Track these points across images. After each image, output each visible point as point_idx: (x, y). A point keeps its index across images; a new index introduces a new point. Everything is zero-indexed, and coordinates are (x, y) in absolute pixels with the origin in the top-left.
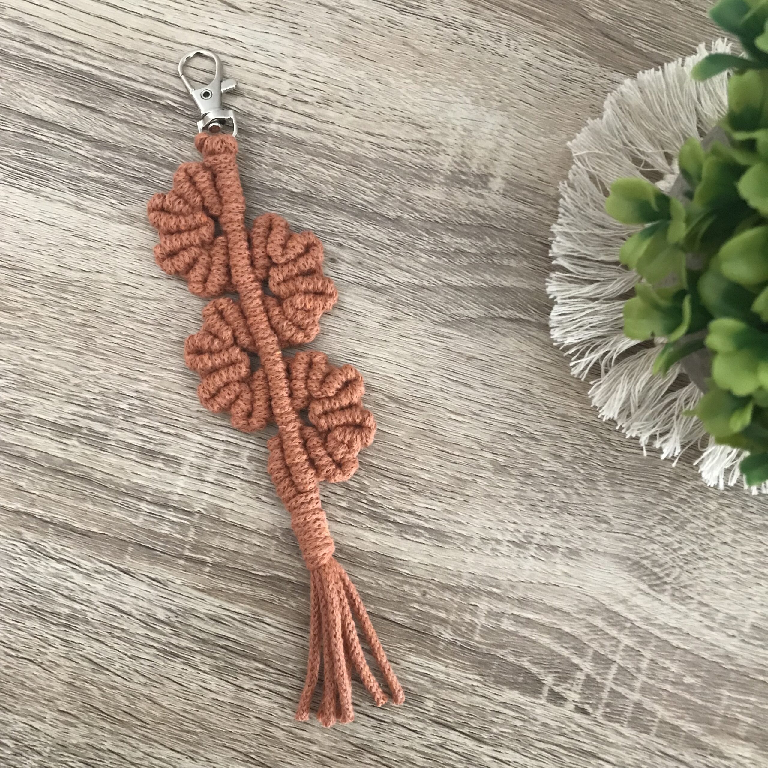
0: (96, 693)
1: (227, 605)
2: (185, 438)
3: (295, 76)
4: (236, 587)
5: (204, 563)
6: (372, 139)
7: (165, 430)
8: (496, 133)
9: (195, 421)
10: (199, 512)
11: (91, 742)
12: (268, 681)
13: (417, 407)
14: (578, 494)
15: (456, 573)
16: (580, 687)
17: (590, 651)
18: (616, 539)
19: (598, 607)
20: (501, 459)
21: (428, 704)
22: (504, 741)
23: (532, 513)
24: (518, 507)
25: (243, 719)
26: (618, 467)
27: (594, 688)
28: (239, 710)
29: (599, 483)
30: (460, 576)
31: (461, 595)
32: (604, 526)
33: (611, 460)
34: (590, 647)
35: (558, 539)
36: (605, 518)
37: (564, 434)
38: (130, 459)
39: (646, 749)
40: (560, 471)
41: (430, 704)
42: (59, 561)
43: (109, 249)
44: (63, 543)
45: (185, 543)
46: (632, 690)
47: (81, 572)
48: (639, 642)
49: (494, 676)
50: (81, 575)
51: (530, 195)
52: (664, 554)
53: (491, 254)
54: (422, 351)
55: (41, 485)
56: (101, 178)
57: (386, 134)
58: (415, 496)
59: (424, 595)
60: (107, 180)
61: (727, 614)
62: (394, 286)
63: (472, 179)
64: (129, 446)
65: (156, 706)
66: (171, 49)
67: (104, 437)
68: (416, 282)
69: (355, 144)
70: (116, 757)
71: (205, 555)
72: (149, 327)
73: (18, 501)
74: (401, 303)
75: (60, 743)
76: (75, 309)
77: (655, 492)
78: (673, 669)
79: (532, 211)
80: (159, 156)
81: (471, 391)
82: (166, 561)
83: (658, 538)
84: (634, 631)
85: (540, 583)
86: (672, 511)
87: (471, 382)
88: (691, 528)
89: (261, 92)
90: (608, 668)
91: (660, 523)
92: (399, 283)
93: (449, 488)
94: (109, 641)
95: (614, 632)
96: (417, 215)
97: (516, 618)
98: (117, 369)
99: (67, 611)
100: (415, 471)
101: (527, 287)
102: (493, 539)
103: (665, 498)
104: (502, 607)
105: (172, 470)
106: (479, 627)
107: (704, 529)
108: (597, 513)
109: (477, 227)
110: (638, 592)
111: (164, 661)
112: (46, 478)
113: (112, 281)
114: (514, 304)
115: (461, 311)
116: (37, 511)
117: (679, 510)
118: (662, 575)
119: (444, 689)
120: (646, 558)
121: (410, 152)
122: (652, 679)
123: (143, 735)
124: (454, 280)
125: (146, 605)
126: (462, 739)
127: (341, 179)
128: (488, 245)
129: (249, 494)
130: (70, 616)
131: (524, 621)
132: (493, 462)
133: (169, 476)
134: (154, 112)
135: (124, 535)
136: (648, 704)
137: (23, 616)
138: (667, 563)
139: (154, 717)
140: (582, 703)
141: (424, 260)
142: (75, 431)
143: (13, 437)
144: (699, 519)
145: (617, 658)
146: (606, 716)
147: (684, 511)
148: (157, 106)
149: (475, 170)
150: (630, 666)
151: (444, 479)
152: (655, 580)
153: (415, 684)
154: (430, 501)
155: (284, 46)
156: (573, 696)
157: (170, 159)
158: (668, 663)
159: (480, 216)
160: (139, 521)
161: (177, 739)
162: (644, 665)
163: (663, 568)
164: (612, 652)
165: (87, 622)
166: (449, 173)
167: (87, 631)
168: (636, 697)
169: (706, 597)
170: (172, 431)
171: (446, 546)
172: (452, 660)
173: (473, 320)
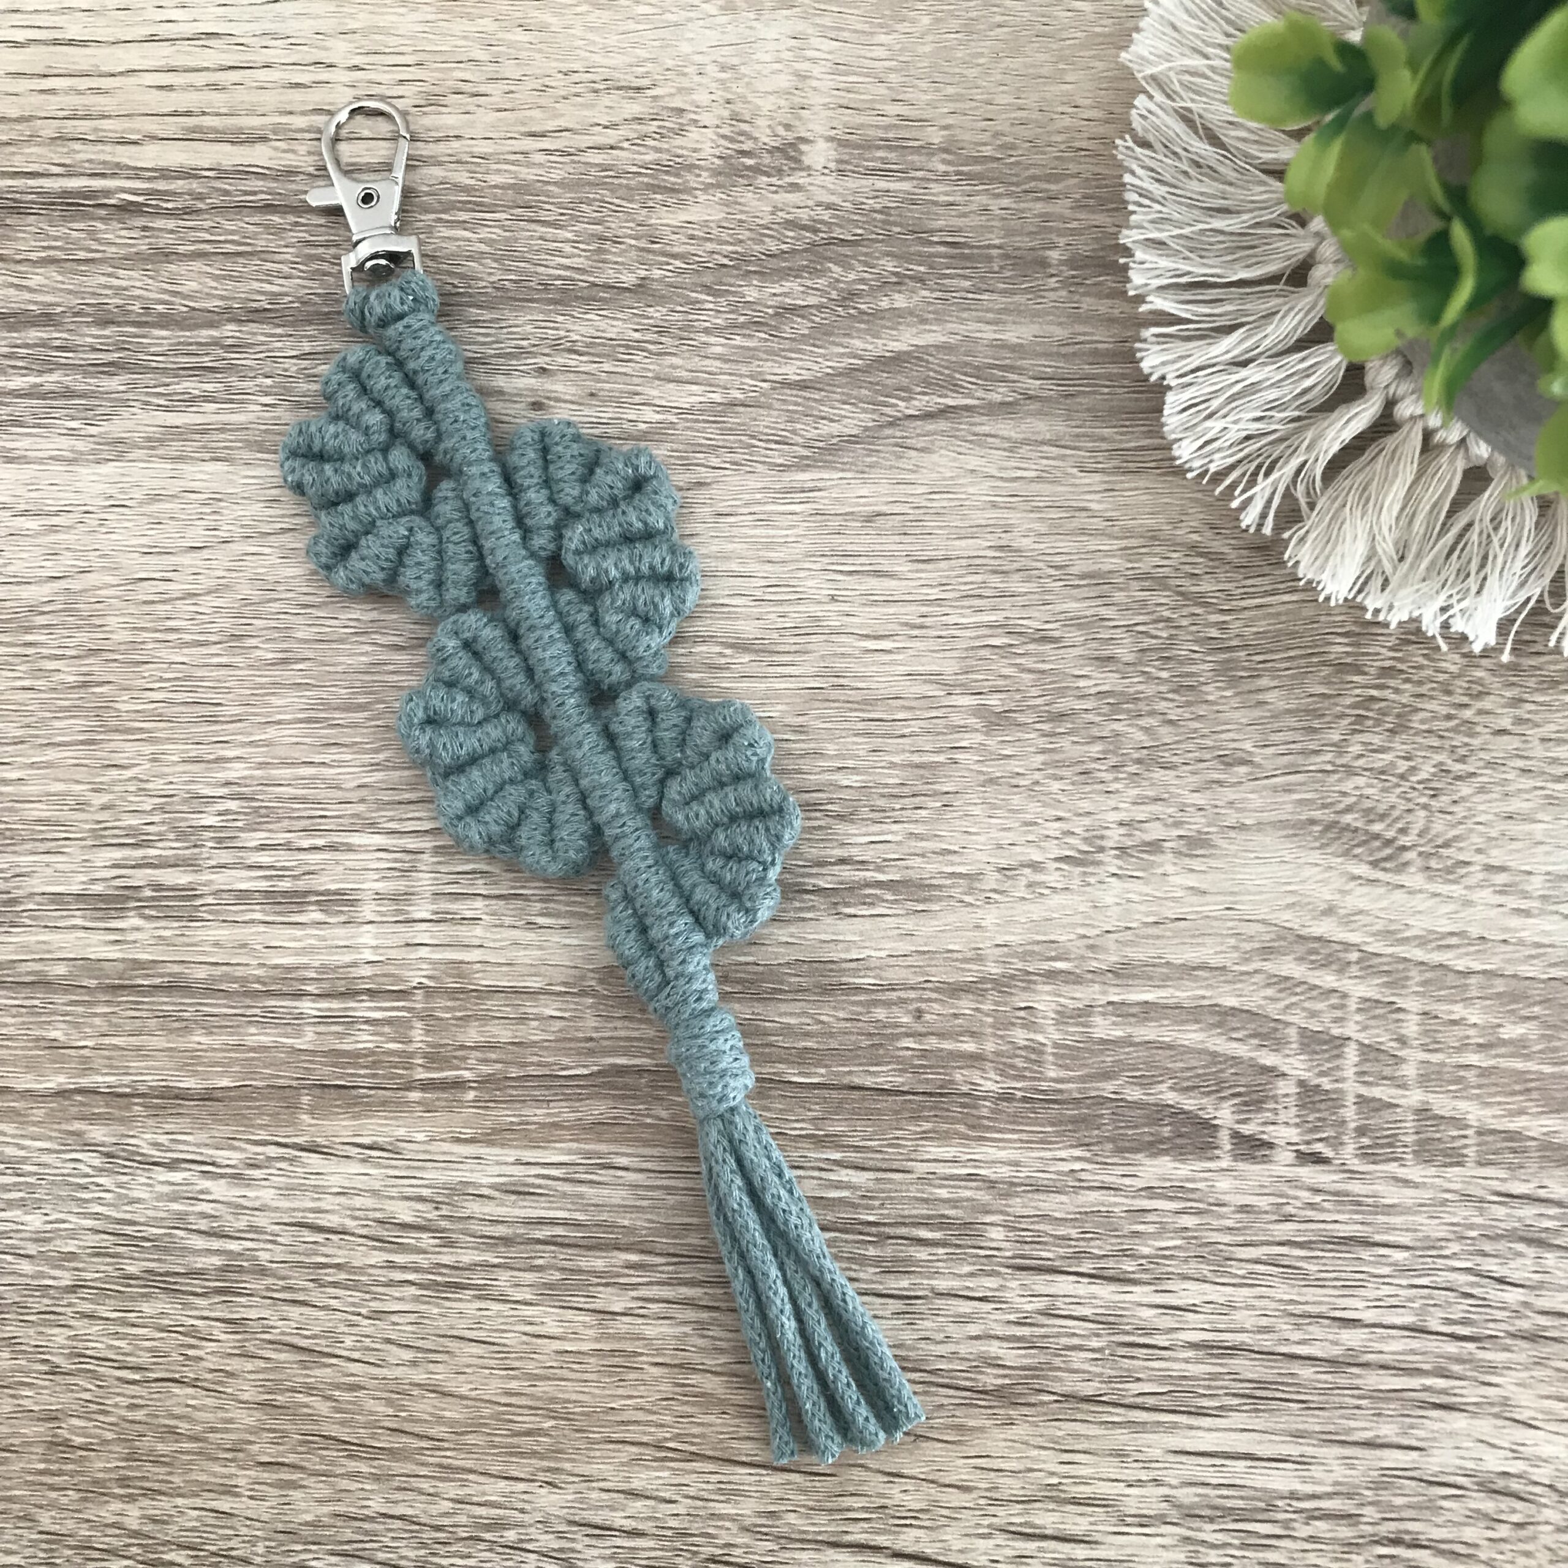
0: (323, 1408)
1: (529, 1155)
2: (350, 848)
3: (357, 68)
4: (538, 1114)
5: (459, 1085)
6: (546, 144)
7: (305, 844)
8: (787, 55)
9: (361, 808)
10: (421, 986)
11: (341, 1508)
12: (658, 1283)
13: (794, 648)
14: (1171, 722)
15: (969, 955)
16: (1294, 1110)
17: (1292, 1032)
18: (1275, 789)
19: (1281, 938)
20: (994, 701)
21: (993, 1236)
22: (1173, 1266)
23: (1088, 788)
24: (1056, 786)
25: (632, 1376)
26: (1234, 643)
27: (1322, 1106)
28: (616, 1361)
29: (1204, 688)
30: (979, 959)
31: (993, 995)
32: (1242, 770)
33: (1214, 633)
34: (1288, 1024)
35: (1157, 824)
36: (1239, 754)
37: (1104, 612)
38: (252, 921)
39: (1467, 1197)
40: (1119, 688)
41: (997, 1234)
42: (173, 1165)
43: (92, 521)
44: (168, 1127)
45: (412, 1055)
46: (1403, 1086)
47: (222, 1176)
48: (1386, 985)
49: (1109, 1139)
50: (223, 1181)
51: (892, 156)
52: (1384, 790)
53: (850, 296)
54: (772, 532)
55: (91, 1026)
56: (36, 385)
57: (570, 126)
58: (841, 827)
59: (919, 1017)
60: (48, 387)
61: (1548, 873)
62: (674, 419)
63: (767, 159)
64: (243, 896)
65: (449, 1399)
66: (98, 91)
67: (188, 893)
68: (717, 397)
69: (513, 163)
70: (398, 1524)
71: (459, 1068)
72: (214, 649)
73: (57, 1071)
74: (698, 448)
75: (280, 1527)
76: (57, 658)
77: (1326, 671)
78: (1473, 1019)
79: (906, 186)
80: (137, 308)
81: (893, 583)
82: (384, 1103)
83: (1361, 762)
84: (1368, 964)
85: (1146, 924)
86: (1372, 699)
87: (885, 565)
88: (1422, 722)
89: (300, 122)
90: (1338, 1056)
91: (1355, 731)
92: (682, 411)
93: (906, 790)
94: (316, 1296)
95: (1328, 979)
96: (678, 263)
97: (1118, 1009)
98: (174, 751)
99: (216, 1261)
100: (827, 777)
101: (944, 339)
102: (1023, 866)
103: (1350, 678)
104: (1084, 994)
105: (343, 918)
106: (1050, 1050)
107: (1449, 717)
108: (1219, 748)
109: (805, 250)
110: (1352, 884)
111: (438, 1305)
112: (99, 1010)
113: (114, 581)
114: (927, 383)
115: (826, 428)
116: (100, 1079)
117: (1387, 694)
118: (1390, 834)
119: (1017, 1195)
120: (1348, 809)
121: (626, 145)
122: (1436, 1051)
123: (440, 1466)
124: (792, 371)
125: (369, 1202)
126: (1084, 1288)
127: (507, 239)
128: (838, 281)
129: (508, 921)
130: (224, 1269)
131: (1134, 1010)
132: (980, 711)
133: (341, 931)
134: (100, 225)
135: (286, 1077)
136: (1442, 1104)
137: (132, 1298)
138: (1393, 807)
139: (452, 1423)
140: (1308, 1143)
141: (719, 350)
142: (128, 898)
143: (11, 948)
144: (1432, 698)
145: (1350, 1030)
146: (1365, 1154)
147: (1397, 691)
148: (103, 212)
149: (766, 140)
150: (1383, 1038)
151: (890, 776)
152: (1379, 849)
153: (953, 1203)
154: (876, 828)
155: (318, 17)
156: (1285, 1134)
157: (160, 307)
158: (1459, 1011)
159: (804, 228)
160: (307, 1039)
161: (511, 1454)
162: (1411, 1027)
163: (1388, 821)
164: (1336, 1020)
165: (263, 1272)
166: (717, 161)
167: (268, 1289)
168: (1415, 1097)
169: (1494, 852)
170: (320, 842)
171: (935, 907)
172: (1014, 1131)
173: (854, 440)
